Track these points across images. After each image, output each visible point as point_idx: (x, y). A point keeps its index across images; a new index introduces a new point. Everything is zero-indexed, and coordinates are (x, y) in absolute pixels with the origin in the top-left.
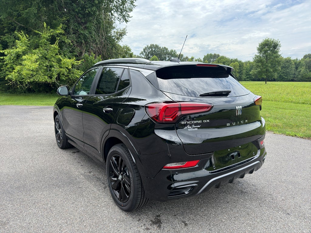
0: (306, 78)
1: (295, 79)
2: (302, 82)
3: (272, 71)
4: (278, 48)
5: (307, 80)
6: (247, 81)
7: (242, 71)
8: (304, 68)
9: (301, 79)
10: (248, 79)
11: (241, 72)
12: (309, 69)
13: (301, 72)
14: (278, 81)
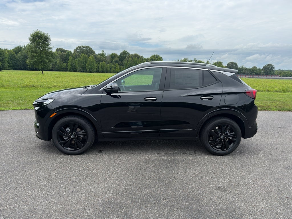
0: (62, 69)
1: (53, 69)
2: (59, 71)
3: (47, 62)
4: (48, 41)
5: (63, 70)
6: (9, 69)
7: (4, 59)
8: (59, 60)
9: (58, 69)
10: (10, 68)
11: (2, 60)
12: (63, 61)
13: (57, 63)
14: (40, 71)
